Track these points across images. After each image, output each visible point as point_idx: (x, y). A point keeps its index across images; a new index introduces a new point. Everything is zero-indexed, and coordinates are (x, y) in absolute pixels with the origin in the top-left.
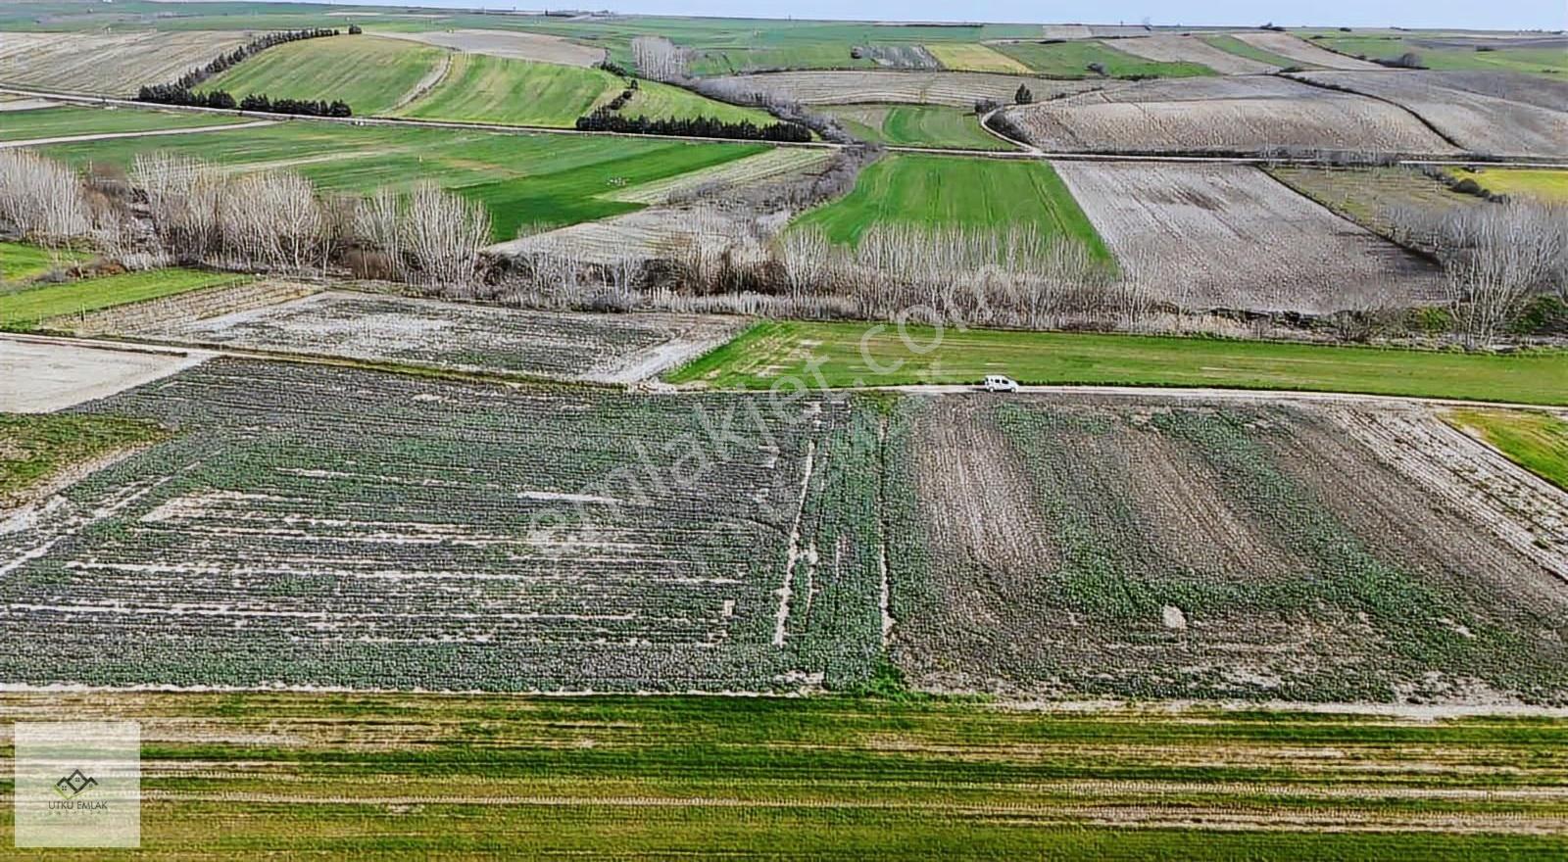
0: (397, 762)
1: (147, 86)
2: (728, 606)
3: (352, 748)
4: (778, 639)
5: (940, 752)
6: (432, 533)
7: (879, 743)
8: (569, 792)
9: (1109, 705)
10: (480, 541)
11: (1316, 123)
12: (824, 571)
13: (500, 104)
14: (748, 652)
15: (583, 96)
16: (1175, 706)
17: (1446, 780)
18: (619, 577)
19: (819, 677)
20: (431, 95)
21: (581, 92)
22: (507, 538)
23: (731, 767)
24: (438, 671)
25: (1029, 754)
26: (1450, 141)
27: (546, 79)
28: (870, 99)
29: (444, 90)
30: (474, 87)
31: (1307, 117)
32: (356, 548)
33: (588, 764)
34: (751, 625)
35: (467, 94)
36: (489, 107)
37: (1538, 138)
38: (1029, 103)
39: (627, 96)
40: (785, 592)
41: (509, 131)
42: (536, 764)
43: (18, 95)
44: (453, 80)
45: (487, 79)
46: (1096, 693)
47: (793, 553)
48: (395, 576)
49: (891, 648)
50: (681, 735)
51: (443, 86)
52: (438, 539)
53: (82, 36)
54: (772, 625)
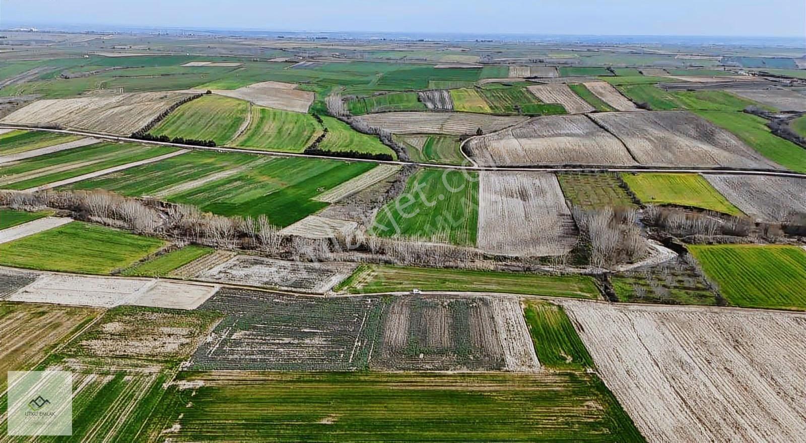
0: (290, 381)
1: (135, 132)
2: (342, 355)
3: (284, 379)
4: (350, 362)
5: (372, 379)
6: (287, 340)
7: (362, 378)
8: (316, 385)
9: (402, 372)
10: (296, 341)
11: (585, 151)
12: (361, 347)
13: (274, 139)
14: (344, 364)
15: (306, 135)
16: (412, 372)
17: (448, 382)
18: (322, 349)
19: (355, 368)
20: (246, 133)
21: (306, 133)
22: (300, 341)
23: (339, 382)
24: (294, 367)
25: (385, 379)
26: (634, 158)
27: (291, 126)
28: (419, 131)
29: (250, 131)
30: (263, 129)
31: (583, 148)
32: (273, 344)
33: (319, 381)
34: (346, 359)
35: (260, 133)
36: (270, 140)
37: (669, 155)
38: (481, 135)
39: (323, 136)
40: (353, 352)
41: (278, 155)
42: (311, 381)
43: (82, 135)
44: (254, 125)
45: (268, 126)
46: (400, 370)
47: (356, 344)
48: (282, 350)
49: (370, 362)
50: (331, 378)
51: (250, 129)
52: (288, 342)
53: (97, 99)
54: (349, 358)
